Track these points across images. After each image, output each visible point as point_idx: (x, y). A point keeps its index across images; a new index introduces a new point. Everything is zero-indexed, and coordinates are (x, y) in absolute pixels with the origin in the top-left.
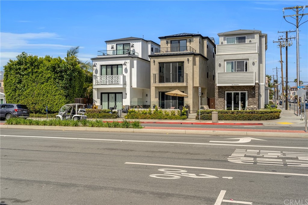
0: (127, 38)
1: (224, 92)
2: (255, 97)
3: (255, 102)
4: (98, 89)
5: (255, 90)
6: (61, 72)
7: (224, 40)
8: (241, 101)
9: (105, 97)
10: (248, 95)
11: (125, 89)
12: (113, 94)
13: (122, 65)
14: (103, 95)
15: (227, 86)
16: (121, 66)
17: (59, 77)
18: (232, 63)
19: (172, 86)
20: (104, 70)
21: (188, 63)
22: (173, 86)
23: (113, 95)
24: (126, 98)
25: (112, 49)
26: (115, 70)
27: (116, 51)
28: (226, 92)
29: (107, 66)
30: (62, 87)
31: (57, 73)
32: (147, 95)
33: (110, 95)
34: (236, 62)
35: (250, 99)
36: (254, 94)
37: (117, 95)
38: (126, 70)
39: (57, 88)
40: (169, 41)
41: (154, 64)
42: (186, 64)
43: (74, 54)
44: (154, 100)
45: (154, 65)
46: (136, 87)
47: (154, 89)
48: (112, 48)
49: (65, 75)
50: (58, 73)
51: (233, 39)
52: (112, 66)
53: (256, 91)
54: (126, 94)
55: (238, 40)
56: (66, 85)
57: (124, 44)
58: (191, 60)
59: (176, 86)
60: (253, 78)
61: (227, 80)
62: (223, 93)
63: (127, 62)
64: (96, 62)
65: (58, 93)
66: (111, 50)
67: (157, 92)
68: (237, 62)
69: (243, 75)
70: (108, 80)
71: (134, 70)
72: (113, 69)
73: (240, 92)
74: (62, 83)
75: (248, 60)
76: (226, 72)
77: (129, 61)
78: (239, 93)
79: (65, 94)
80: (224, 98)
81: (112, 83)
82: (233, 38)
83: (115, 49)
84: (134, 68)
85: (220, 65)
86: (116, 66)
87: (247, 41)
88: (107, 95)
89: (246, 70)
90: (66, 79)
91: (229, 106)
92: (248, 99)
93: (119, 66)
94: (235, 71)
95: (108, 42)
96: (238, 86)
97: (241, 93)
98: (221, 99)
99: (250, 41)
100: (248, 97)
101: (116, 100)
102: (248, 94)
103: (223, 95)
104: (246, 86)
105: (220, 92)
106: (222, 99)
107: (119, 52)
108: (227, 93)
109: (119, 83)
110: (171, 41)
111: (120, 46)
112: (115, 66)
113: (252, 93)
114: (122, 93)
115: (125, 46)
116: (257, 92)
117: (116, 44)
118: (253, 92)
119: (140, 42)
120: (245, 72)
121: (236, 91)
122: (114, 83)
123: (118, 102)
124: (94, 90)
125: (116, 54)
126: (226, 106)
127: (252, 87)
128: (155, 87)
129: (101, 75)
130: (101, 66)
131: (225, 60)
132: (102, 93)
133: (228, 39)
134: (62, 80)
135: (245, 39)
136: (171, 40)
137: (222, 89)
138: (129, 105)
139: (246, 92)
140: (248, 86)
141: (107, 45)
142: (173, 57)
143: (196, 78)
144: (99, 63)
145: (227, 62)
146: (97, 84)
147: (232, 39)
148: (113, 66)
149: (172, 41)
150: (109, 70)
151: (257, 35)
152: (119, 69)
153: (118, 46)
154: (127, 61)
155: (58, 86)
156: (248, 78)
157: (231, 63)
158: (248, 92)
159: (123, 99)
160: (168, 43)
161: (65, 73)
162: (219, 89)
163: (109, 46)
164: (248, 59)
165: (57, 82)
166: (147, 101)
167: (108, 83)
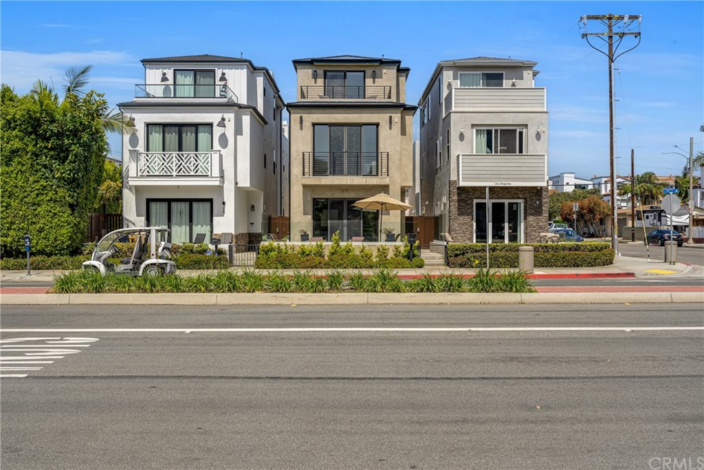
0: (199, 56)
1: (470, 201)
2: (542, 213)
3: (541, 224)
4: (138, 190)
5: (541, 196)
6: (59, 135)
7: (455, 78)
8: (509, 223)
9: (159, 210)
10: (525, 210)
11: (220, 189)
12: (183, 204)
13: (211, 125)
14: (153, 206)
15: (479, 187)
16: (207, 128)
17: (51, 149)
18: (489, 132)
19: (355, 183)
20: (156, 137)
21: (390, 129)
22: (358, 183)
23: (184, 207)
24: (222, 214)
25: (162, 81)
26: (188, 138)
27: (172, 87)
28: (475, 201)
29: (165, 126)
30: (59, 179)
31: (48, 139)
32: (253, 206)
33: (174, 205)
34: (497, 130)
35: (531, 218)
36: (540, 206)
37: (195, 205)
38: (224, 141)
39: (43, 182)
40: (320, 72)
41: (299, 128)
42: (384, 131)
43: (75, 87)
44: (301, 219)
45: (301, 129)
46: (248, 185)
47: (302, 192)
48: (164, 79)
49: (73, 144)
50: (50, 137)
51: (475, 76)
52: (180, 127)
53: (544, 200)
54: (224, 203)
55: (485, 81)
56: (74, 175)
57: (195, 71)
58: (396, 120)
59: (364, 183)
60: (542, 169)
61: (485, 172)
62: (469, 204)
63: (227, 120)
64: (134, 116)
65: (48, 198)
66: (160, 83)
67: (310, 199)
68: (501, 130)
69: (521, 161)
70: (174, 164)
71: (245, 141)
72: (184, 135)
73: (506, 202)
74: (62, 170)
75: (527, 128)
76: (474, 153)
77: (233, 115)
78: (504, 203)
79: (71, 200)
80: (471, 216)
81: (187, 174)
82: (473, 74)
83: (171, 81)
84: (242, 135)
85: (462, 137)
86: (194, 128)
87: (506, 83)
88: (165, 205)
89: (521, 151)
90: (76, 156)
91: (482, 236)
92: (525, 218)
93: (200, 128)
94: (496, 152)
95: (146, 62)
96: (503, 188)
97: (509, 203)
98: (463, 217)
99: (513, 85)
100: (525, 213)
101: (191, 221)
102: (525, 207)
103: (468, 209)
104: (522, 187)
105: (462, 200)
106: (467, 219)
107: (181, 91)
108: (477, 203)
109: (209, 174)
110: (325, 72)
111: (186, 77)
112: (189, 128)
113: (535, 205)
114: (211, 201)
115: (200, 77)
116: (545, 203)
117: (175, 70)
118: (538, 203)
119: (242, 69)
120: (518, 153)
121: (498, 198)
122: (192, 173)
123: (200, 226)
124: (126, 192)
125: (172, 96)
126: (475, 235)
127: (535, 191)
128: (304, 186)
129: (148, 151)
130: (148, 125)
131: (473, 126)
132: (149, 201)
133: (462, 76)
134: (63, 161)
135: (502, 79)
136: (326, 69)
137: (465, 194)
138: (233, 233)
139: (521, 201)
140: (526, 187)
141: (147, 70)
142: (352, 110)
143: (406, 166)
144: (141, 119)
145: (477, 130)
146: (140, 174)
147: (471, 76)
148: (184, 129)
149: (328, 73)
150: (172, 137)
151: (529, 72)
152: (203, 137)
153: (178, 77)
154: (227, 116)
155: (47, 178)
156: (533, 169)
157: (486, 132)
158: (526, 203)
159: (214, 218)
160: (318, 76)
161: (72, 140)
162: (458, 194)
163: (154, 75)
164: (527, 125)
165: (45, 166)
166: (252, 224)
167: (174, 174)
